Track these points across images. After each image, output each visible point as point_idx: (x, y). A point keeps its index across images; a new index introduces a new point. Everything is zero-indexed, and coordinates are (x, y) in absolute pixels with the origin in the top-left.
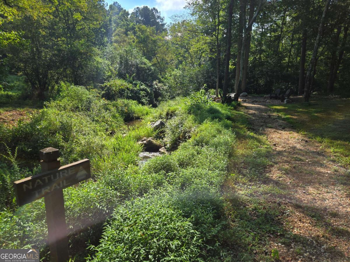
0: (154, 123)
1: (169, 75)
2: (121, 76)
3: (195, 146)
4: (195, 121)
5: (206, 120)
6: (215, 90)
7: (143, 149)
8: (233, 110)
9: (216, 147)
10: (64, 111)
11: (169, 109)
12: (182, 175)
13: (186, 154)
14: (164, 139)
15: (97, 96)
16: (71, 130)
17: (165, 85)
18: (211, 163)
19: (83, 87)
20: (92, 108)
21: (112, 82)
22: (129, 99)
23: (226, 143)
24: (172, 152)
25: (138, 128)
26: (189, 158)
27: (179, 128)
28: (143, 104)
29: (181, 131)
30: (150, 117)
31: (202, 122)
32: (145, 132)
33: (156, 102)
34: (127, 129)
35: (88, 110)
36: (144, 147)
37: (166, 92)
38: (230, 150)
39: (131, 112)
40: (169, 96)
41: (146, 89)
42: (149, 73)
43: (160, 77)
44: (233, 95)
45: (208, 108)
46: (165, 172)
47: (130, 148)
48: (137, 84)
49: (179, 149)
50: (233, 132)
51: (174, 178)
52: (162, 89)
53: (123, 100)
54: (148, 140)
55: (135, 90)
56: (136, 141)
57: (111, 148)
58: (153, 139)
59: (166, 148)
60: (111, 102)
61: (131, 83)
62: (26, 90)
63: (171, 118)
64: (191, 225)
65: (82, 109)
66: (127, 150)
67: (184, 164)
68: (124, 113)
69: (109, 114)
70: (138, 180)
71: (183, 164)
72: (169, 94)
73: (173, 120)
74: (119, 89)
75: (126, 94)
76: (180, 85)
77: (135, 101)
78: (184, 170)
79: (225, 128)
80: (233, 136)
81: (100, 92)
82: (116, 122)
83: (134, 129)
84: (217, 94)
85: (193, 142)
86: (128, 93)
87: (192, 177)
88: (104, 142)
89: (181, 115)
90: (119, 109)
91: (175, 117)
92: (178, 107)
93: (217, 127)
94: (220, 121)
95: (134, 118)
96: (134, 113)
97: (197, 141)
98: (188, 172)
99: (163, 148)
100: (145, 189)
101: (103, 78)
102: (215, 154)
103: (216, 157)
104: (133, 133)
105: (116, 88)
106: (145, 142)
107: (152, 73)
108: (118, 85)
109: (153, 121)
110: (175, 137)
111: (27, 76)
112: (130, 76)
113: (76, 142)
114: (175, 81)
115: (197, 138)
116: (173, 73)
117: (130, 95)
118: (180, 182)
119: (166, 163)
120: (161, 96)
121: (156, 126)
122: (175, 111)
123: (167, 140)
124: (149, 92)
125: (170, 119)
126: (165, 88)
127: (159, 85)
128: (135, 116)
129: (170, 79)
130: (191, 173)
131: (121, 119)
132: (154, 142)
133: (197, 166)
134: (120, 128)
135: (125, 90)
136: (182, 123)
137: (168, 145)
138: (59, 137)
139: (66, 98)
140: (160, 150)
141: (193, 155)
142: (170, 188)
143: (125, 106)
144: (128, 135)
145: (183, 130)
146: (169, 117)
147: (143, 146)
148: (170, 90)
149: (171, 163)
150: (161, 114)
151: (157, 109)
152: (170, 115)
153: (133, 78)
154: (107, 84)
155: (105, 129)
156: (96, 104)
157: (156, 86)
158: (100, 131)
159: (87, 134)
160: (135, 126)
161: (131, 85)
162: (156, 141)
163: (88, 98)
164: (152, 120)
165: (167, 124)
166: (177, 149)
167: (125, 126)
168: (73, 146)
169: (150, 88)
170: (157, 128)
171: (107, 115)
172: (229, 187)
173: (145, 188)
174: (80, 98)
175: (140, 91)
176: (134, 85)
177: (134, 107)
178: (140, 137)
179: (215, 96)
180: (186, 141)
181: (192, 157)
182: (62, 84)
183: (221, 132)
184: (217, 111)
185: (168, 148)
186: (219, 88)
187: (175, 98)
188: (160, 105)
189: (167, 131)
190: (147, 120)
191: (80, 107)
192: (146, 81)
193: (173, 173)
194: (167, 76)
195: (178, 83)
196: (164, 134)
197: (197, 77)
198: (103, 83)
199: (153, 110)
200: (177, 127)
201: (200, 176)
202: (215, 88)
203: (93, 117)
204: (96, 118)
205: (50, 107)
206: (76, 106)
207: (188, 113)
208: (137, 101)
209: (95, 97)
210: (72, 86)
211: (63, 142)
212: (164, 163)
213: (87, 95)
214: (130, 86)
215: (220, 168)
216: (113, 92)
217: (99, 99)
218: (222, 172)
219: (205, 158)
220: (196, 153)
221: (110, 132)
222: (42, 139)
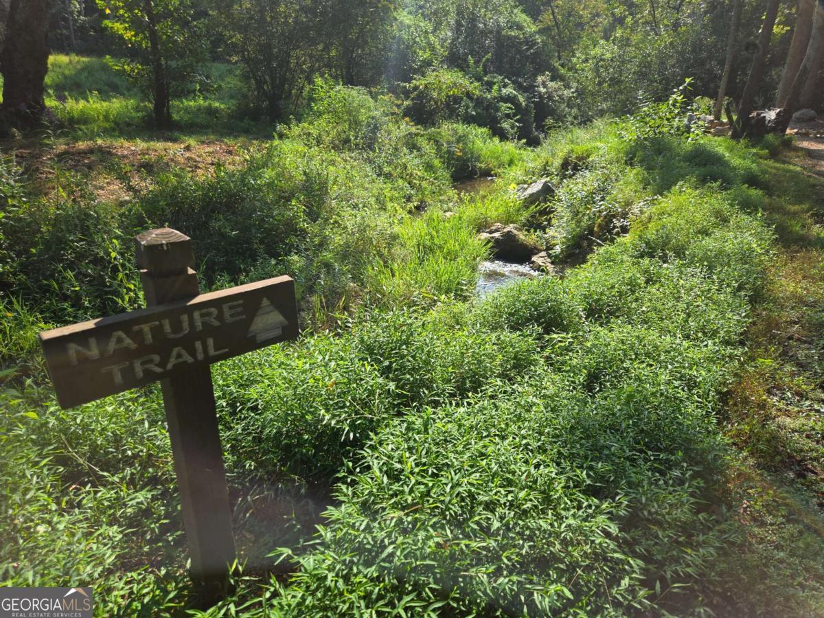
0: (526, 186)
1: (583, 57)
2: (455, 60)
3: (642, 256)
4: (646, 184)
5: (680, 183)
6: (712, 102)
7: (490, 254)
8: (766, 159)
9: (711, 268)
10: (316, 148)
11: (572, 151)
12: (594, 346)
13: (611, 281)
14: (547, 230)
15: (393, 114)
16: (327, 193)
17: (567, 86)
18: (689, 315)
19: (363, 89)
20: (379, 143)
21: (431, 77)
22: (469, 123)
23: (745, 257)
24: (568, 271)
25: (484, 197)
26: (621, 294)
27: (594, 202)
28: (503, 136)
29: (599, 211)
30: (516, 172)
31: (668, 188)
32: (500, 211)
33: (536, 133)
34: (455, 199)
35: (371, 147)
36: (492, 247)
37: (568, 106)
38: (755, 278)
39: (472, 156)
40: (575, 118)
41: (515, 96)
42: (528, 53)
43: (556, 65)
44: (771, 115)
45: (690, 148)
46: (541, 330)
47: (457, 247)
48: (495, 84)
49: (589, 264)
50: (769, 226)
51: (568, 349)
52: (557, 98)
53: (455, 125)
54: (506, 230)
55: (486, 98)
56: (474, 231)
57: (411, 244)
58: (520, 230)
59: (549, 256)
60: (425, 130)
61: (479, 79)
62: (245, 97)
63: (574, 174)
64: (614, 529)
65: (357, 145)
66: (449, 253)
67: (601, 310)
68: (453, 158)
69: (417, 159)
70: (455, 348)
71: (597, 312)
72: (575, 111)
73: (578, 180)
74: (448, 96)
75: (462, 111)
76: (609, 85)
77: (484, 130)
78: (600, 329)
79: (742, 209)
80: (769, 234)
81: (399, 102)
82: (431, 179)
83: (472, 200)
84: (719, 111)
85: (635, 246)
86: (468, 108)
87: (625, 355)
88: (397, 229)
89: (603, 167)
90: (443, 148)
91: (587, 173)
92: (599, 144)
93: (717, 206)
94: (726, 189)
95: (476, 174)
96: (478, 159)
97: (648, 243)
98: (613, 336)
99: (543, 254)
100: (474, 376)
101: (411, 67)
102: (705, 287)
103: (708, 298)
104: (470, 212)
105: (439, 94)
106: (496, 235)
107: (536, 54)
108: (444, 87)
109: (525, 182)
110: (578, 227)
111: (248, 63)
112: (477, 63)
113: (336, 222)
114: (598, 75)
115: (651, 234)
116: (593, 53)
117: (474, 113)
118: (585, 367)
119: (547, 302)
120: (552, 116)
121: (531, 195)
122: (588, 156)
123: (556, 234)
124: (524, 104)
125: (570, 177)
126: (567, 93)
127: (552, 85)
128: (480, 168)
129: (583, 70)
130: (623, 342)
131: (445, 174)
132: (522, 237)
133: (645, 322)
134: (441, 195)
135: (462, 99)
136: (603, 191)
137: (557, 247)
138: (297, 207)
139: (326, 116)
140: (534, 258)
141: (633, 286)
142: (552, 383)
143: (458, 141)
144: (457, 215)
145: (606, 210)
146: (570, 172)
147: (490, 244)
148: (579, 101)
149: (562, 303)
150: (547, 163)
151: (538, 150)
152: (571, 167)
153: (485, 66)
154: (419, 82)
155: (404, 197)
156: (389, 132)
157: (543, 90)
158: (391, 200)
159: (361, 206)
160: (478, 192)
161: (477, 84)
162: (526, 235)
163: (373, 118)
164: (520, 178)
165: (561, 193)
166: (585, 261)
167: (452, 193)
168: (327, 233)
169: (526, 95)
170: (532, 199)
171: (412, 162)
172: (746, 401)
173: (475, 374)
174: (354, 116)
175: (498, 102)
176: (485, 87)
177: (479, 143)
178: (486, 221)
179: (711, 118)
180: (612, 240)
181: (630, 290)
182: (319, 81)
183: (725, 220)
184: (716, 160)
185: (556, 256)
186: (726, 94)
187: (591, 121)
188: (548, 141)
189: (559, 209)
190: (508, 178)
191: (352, 138)
192: (518, 75)
193: (564, 335)
194: (574, 60)
195: (604, 81)
196: (550, 219)
197: (663, 63)
198: (409, 80)
199: (528, 154)
200: (589, 200)
201: (652, 355)
202: (713, 95)
203: (379, 167)
204: (387, 169)
205: (288, 138)
206: (344, 136)
207: (626, 163)
208: (490, 128)
209: (387, 115)
210: (338, 88)
211: (304, 221)
212: (541, 303)
213: (369, 109)
214: (475, 88)
215: (722, 333)
216: (432, 103)
217: (397, 122)
218: (729, 350)
219: (670, 298)
220: (642, 281)
221: (416, 204)
222: (262, 210)
